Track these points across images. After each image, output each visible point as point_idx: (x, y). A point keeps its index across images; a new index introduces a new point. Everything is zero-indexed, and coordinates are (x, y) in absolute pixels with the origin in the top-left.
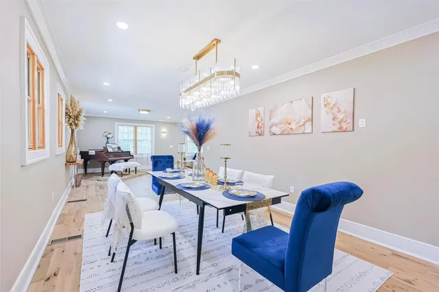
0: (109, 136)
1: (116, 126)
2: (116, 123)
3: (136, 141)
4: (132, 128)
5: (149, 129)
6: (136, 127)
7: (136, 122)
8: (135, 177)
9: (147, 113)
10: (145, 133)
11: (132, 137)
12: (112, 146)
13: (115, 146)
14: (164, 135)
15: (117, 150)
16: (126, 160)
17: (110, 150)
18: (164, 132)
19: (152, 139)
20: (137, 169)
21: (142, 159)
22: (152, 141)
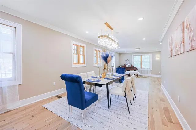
1: (132, 56)
2: (133, 55)
3: (141, 62)
4: (140, 56)
5: (149, 56)
6: (141, 56)
7: (141, 54)
8: (137, 78)
9: (139, 49)
10: (147, 59)
11: (140, 60)
12: (129, 64)
13: (130, 64)
14: (158, 59)
15: (130, 66)
16: (135, 70)
17: (127, 66)
18: (158, 57)
19: (150, 61)
20: (138, 75)
21: (144, 71)
22: (150, 62)
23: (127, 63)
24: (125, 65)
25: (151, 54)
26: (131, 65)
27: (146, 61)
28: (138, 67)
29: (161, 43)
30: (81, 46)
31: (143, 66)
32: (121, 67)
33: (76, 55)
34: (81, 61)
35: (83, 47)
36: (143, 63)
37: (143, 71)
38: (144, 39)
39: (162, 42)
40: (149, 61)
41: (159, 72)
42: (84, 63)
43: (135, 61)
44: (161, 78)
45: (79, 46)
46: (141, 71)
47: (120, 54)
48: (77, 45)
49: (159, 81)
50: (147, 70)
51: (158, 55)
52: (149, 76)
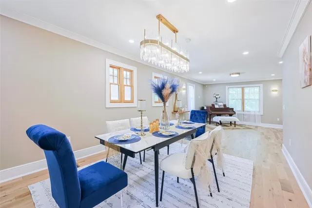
0: (217, 97)
1: (227, 89)
2: (227, 87)
3: (243, 100)
4: (240, 89)
5: (257, 89)
6: (243, 88)
7: (242, 84)
8: (233, 129)
9: (238, 75)
10: (253, 94)
11: (240, 96)
12: (220, 104)
13: (222, 104)
14: (275, 94)
15: (222, 107)
16: (231, 115)
17: (216, 106)
18: (274, 90)
19: (260, 98)
20: (236, 123)
21: (249, 115)
22: (259, 100)
23: (217, 101)
24: (213, 105)
25: (261, 85)
26: (225, 105)
27: (252, 97)
28: (237, 108)
29: (281, 62)
30: (126, 70)
31: (247, 108)
32: (205, 108)
33: (117, 86)
34: (127, 98)
35: (131, 71)
36: (246, 101)
37: (245, 117)
38: (246, 53)
39: (283, 58)
40: (257, 97)
41: (278, 120)
42: (132, 101)
43: (232, 98)
44: (281, 131)
45: (122, 70)
46: (242, 117)
47: (204, 86)
48: (119, 68)
49: (277, 138)
50: (255, 115)
51: (275, 87)
52: (257, 127)
